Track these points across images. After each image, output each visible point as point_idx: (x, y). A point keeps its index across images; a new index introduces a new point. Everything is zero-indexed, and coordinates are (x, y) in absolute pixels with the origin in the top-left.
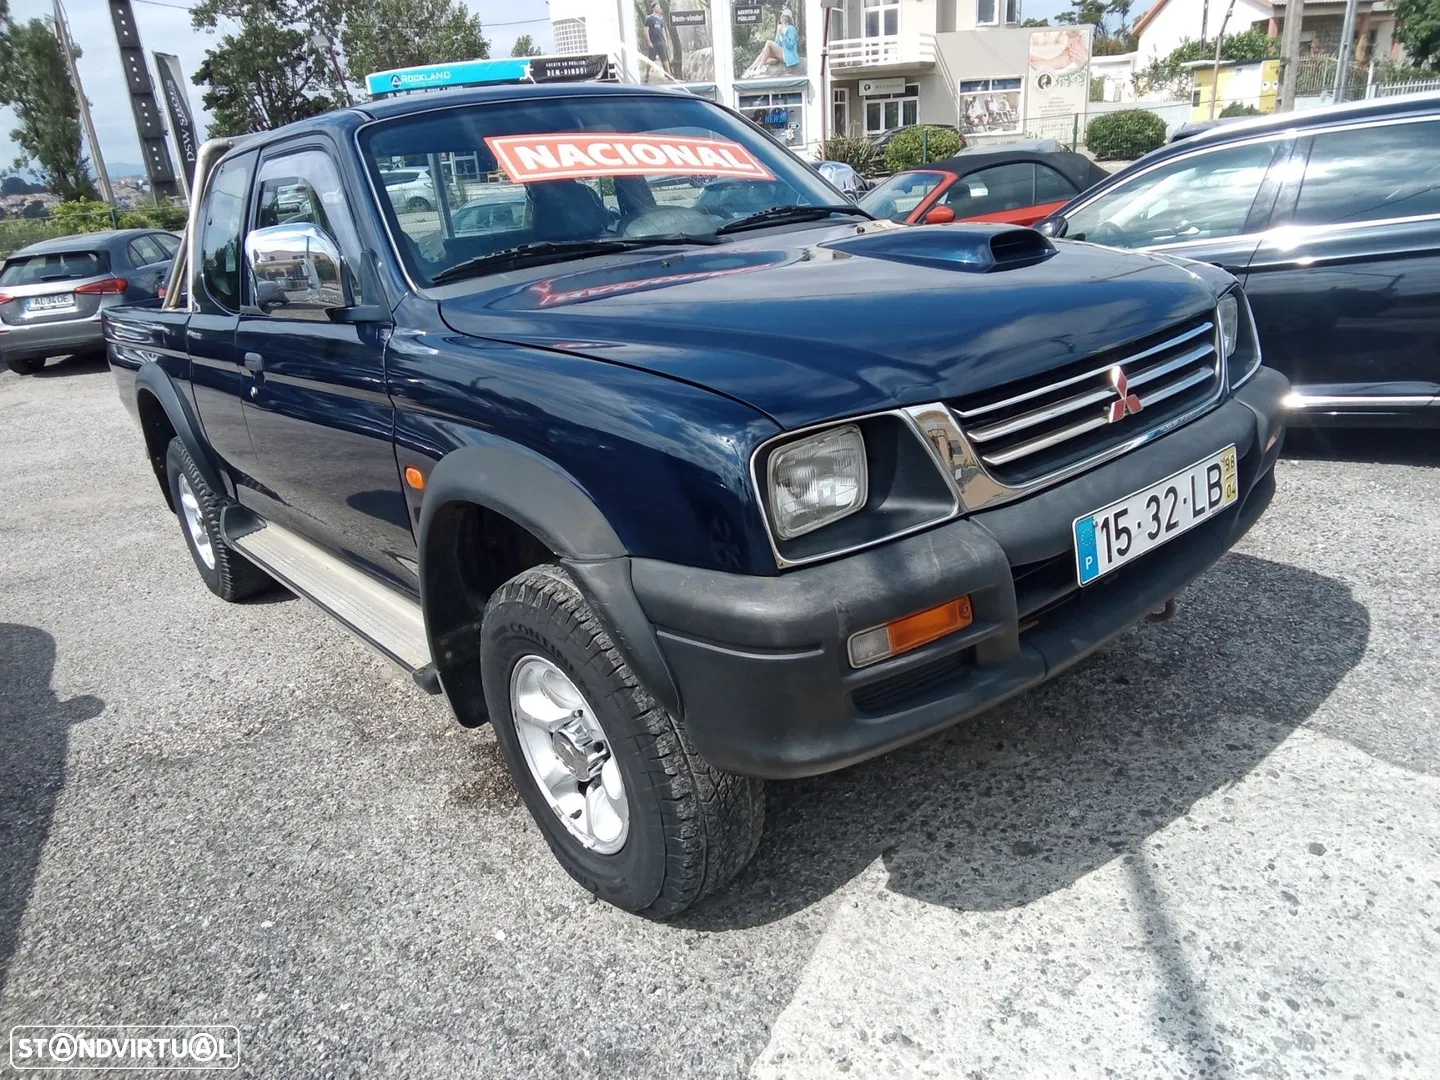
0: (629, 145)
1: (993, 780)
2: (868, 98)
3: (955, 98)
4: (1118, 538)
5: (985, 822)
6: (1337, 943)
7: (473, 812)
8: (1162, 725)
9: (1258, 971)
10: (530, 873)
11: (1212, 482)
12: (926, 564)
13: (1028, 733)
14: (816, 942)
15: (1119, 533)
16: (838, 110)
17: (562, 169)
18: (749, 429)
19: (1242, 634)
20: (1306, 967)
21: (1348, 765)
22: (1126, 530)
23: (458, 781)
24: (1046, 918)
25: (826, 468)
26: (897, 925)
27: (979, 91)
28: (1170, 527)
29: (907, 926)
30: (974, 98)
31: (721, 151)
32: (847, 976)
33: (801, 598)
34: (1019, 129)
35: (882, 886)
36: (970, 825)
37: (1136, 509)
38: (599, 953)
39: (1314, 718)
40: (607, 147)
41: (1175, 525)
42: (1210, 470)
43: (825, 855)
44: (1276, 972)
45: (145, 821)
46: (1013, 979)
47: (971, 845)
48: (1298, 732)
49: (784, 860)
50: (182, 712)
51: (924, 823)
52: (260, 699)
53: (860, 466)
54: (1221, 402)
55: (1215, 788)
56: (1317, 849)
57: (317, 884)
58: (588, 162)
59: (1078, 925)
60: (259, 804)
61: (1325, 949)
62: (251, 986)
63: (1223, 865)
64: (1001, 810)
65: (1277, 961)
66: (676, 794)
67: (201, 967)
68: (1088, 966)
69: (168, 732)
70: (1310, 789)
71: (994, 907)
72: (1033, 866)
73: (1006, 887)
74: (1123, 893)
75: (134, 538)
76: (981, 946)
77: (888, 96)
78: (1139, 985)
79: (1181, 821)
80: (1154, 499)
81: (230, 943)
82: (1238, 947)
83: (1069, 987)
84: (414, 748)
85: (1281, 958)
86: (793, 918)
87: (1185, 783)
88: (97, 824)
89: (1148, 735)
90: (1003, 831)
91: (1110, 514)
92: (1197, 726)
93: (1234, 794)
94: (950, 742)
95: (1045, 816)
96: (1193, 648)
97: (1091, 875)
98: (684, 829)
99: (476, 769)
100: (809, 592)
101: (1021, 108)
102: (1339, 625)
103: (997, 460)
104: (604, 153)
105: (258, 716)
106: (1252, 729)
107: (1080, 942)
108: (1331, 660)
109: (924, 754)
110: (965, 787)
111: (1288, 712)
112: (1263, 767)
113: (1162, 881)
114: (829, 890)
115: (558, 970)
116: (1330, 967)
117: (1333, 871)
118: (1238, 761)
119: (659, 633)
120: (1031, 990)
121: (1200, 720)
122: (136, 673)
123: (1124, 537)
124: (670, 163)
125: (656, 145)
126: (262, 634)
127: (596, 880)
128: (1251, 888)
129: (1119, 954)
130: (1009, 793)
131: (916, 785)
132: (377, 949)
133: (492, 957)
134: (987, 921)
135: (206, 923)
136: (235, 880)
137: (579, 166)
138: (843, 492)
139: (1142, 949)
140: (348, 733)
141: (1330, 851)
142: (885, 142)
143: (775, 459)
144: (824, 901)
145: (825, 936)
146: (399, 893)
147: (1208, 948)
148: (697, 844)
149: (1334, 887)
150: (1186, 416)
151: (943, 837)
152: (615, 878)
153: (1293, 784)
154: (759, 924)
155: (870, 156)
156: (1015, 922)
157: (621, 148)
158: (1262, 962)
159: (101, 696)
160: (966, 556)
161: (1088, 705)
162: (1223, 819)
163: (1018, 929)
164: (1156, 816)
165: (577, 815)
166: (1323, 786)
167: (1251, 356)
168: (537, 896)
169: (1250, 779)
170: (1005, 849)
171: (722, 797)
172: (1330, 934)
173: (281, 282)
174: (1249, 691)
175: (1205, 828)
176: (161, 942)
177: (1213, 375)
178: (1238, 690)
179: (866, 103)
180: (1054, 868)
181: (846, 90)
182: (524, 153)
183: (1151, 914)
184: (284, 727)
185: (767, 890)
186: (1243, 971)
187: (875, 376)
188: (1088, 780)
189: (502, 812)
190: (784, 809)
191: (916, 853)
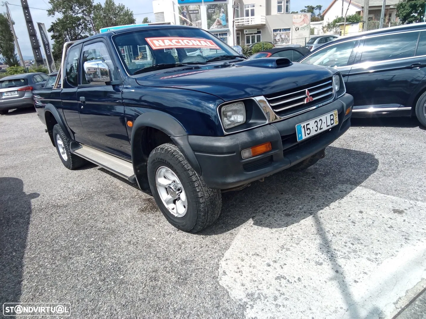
0: (183, 40)
1: (280, 201)
2: (246, 34)
3: (271, 34)
4: (307, 130)
5: (278, 210)
6: (364, 231)
7: (145, 213)
8: (323, 187)
9: (345, 238)
10: (161, 225)
11: (331, 119)
12: (260, 134)
13: (289, 190)
14: (235, 236)
15: (307, 129)
16: (238, 38)
17: (165, 46)
18: (216, 102)
19: (345, 167)
20: (356, 236)
21: (370, 194)
22: (309, 129)
23: (140, 207)
24: (293, 229)
25: (235, 112)
26: (256, 232)
27: (278, 32)
28: (321, 129)
29: (258, 232)
30: (277, 34)
31: (207, 42)
32: (243, 243)
33: (230, 141)
34: (290, 43)
35: (252, 224)
36: (274, 211)
37: (312, 124)
38: (180, 241)
39: (362, 184)
40: (177, 41)
41: (322, 129)
42: (331, 115)
43: (237, 219)
44: (349, 238)
45: (56, 219)
46: (284, 241)
47: (275, 215)
48: (358, 187)
49: (227, 220)
50: (62, 195)
51: (262, 211)
52: (84, 191)
53: (244, 112)
54: (334, 100)
55: (336, 200)
56: (361, 212)
57: (105, 230)
58: (172, 44)
59: (300, 230)
60: (87, 214)
61: (361, 232)
62: (90, 252)
63: (337, 216)
64: (282, 207)
65: (350, 236)
66: (200, 196)
67: (76, 249)
68: (303, 238)
69: (59, 200)
70: (360, 200)
71: (280, 227)
72: (290, 219)
73: (283, 223)
74: (312, 223)
75: (41, 156)
76: (276, 235)
77: (252, 34)
78: (315, 242)
79: (327, 207)
80: (316, 121)
81: (83, 243)
82: (340, 233)
83: (298, 243)
84: (127, 200)
85: (350, 235)
86: (229, 232)
87: (329, 199)
88: (43, 220)
89: (320, 190)
90: (283, 211)
91: (305, 124)
92: (332, 187)
93: (341, 201)
94: (269, 193)
95: (293, 208)
96: (333, 170)
97: (304, 220)
98: (202, 205)
99: (145, 204)
100: (232, 139)
101: (290, 37)
102: (371, 164)
103: (277, 111)
104: (176, 42)
105: (83, 195)
106: (346, 187)
107: (301, 233)
108: (368, 172)
109: (262, 196)
110: (273, 203)
111: (356, 183)
112: (349, 195)
113: (322, 220)
114: (238, 225)
115: (170, 245)
116: (362, 236)
117: (365, 217)
118: (343, 194)
119: (195, 153)
120: (288, 243)
121: (333, 186)
122: (47, 187)
123: (309, 130)
124: (193, 45)
125: (190, 40)
126: (82, 177)
127: (178, 224)
128: (344, 221)
129: (310, 235)
130: (284, 203)
131: (260, 203)
132: (122, 243)
133: (153, 243)
134: (278, 230)
135: (76, 240)
136: (82, 230)
137: (170, 45)
138: (240, 118)
139: (316, 234)
140: (109, 198)
141: (364, 212)
142: (252, 47)
143: (223, 109)
144: (237, 228)
145: (237, 235)
146: (127, 231)
147: (332, 233)
148: (205, 210)
149: (365, 220)
150: (325, 103)
151: (267, 213)
152: (184, 222)
153: (356, 199)
154: (221, 233)
155: (247, 51)
156: (285, 230)
157: (180, 41)
158: (346, 236)
159: (39, 193)
160: (270, 132)
161: (305, 183)
162: (338, 207)
163: (286, 231)
164: (321, 207)
165: (173, 209)
166: (363, 199)
167: (343, 91)
168: (163, 230)
169: (345, 198)
170: (283, 215)
171: (211, 198)
172: (363, 229)
173: (91, 76)
174: (346, 179)
175: (333, 209)
176: (64, 244)
177: (332, 93)
178: (343, 179)
179: (246, 36)
180: (295, 219)
181: (240, 32)
182: (155, 42)
183: (319, 227)
184: (91, 197)
185: (222, 227)
186: (341, 238)
187: (248, 90)
188: (304, 200)
189: (152, 213)
190: (227, 209)
191: (260, 217)
